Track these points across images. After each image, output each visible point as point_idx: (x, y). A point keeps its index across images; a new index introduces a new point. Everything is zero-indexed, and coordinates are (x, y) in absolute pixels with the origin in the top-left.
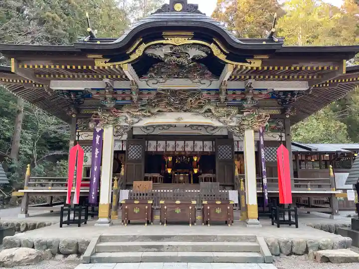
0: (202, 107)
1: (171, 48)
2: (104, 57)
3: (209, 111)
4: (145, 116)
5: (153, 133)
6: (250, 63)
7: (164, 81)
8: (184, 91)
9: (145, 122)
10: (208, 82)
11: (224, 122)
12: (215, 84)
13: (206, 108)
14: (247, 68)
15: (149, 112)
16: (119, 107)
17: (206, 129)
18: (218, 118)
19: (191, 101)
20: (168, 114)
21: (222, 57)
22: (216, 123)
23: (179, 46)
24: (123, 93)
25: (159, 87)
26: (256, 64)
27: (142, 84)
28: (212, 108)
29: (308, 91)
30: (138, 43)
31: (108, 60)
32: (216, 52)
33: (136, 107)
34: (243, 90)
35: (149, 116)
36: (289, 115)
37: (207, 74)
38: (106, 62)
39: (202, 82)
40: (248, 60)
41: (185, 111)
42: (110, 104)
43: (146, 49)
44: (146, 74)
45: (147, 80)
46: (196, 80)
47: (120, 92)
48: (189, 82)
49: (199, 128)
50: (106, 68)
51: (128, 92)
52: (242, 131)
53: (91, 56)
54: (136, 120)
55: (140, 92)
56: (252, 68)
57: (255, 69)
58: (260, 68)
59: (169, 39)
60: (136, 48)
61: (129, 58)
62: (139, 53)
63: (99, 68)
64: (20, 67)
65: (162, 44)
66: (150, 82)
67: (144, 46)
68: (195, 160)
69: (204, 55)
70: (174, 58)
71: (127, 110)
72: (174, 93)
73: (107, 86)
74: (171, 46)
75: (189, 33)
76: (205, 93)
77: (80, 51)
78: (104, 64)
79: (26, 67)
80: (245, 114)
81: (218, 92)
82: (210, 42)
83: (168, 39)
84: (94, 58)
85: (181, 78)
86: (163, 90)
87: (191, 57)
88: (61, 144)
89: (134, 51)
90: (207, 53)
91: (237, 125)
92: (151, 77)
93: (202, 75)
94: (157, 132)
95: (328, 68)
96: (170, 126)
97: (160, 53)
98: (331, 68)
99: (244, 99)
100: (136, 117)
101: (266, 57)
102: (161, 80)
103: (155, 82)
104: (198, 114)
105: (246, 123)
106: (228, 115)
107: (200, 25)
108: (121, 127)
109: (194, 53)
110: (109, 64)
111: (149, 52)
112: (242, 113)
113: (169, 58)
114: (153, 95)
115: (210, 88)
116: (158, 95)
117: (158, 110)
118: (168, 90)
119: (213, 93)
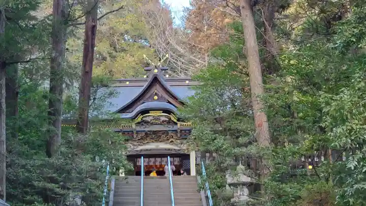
0: (169, 139)
1: (153, 117)
3: (172, 142)
4: (139, 145)
7: (149, 127)
8: (160, 131)
9: (140, 148)
11: (180, 147)
13: (170, 140)
15: (142, 143)
16: (126, 141)
18: (177, 145)
19: (163, 136)
20: (152, 144)
21: (175, 121)
22: (176, 148)
23: (157, 116)
25: (146, 129)
27: (138, 128)
28: (174, 140)
30: (139, 115)
32: (172, 118)
33: (135, 141)
35: (142, 145)
37: (171, 122)
39: (169, 126)
40: (186, 122)
41: (160, 142)
43: (142, 118)
45: (140, 126)
46: (166, 126)
48: (162, 126)
51: (130, 133)
52: (189, 151)
54: (135, 147)
55: (137, 132)
59: (152, 113)
60: (139, 117)
61: (135, 122)
62: (139, 120)
65: (149, 116)
66: (142, 127)
67: (142, 116)
69: (167, 119)
70: (154, 121)
71: (131, 142)
72: (155, 132)
75: (161, 111)
76: (170, 132)
81: (176, 131)
82: (170, 114)
85: (158, 124)
86: (148, 131)
89: (137, 119)
90: (169, 119)
91: (187, 148)
92: (142, 125)
94: (143, 153)
96: (150, 150)
97: (148, 119)
100: (136, 145)
102: (147, 126)
104: (167, 143)
105: (191, 147)
106: (181, 144)
109: (163, 119)
111: (144, 119)
113: (152, 121)
114: (144, 134)
115: (174, 129)
116: (146, 134)
117: (147, 141)
118: (151, 131)
119: (174, 132)
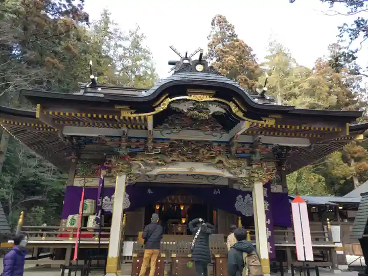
0: (214, 158)
1: (194, 104)
2: (131, 108)
3: (220, 162)
4: (158, 164)
5: (154, 181)
6: (265, 121)
7: (177, 132)
8: (197, 142)
9: (158, 170)
10: (219, 135)
11: (235, 174)
12: (226, 137)
13: (217, 160)
14: (262, 125)
15: (163, 161)
16: (132, 155)
17: (208, 178)
18: (229, 169)
19: (203, 152)
20: (181, 164)
21: (240, 114)
22: (227, 174)
23: (201, 102)
24: (138, 142)
25: (173, 137)
26: (270, 122)
27: (157, 134)
28: (223, 159)
29: (310, 147)
30: (164, 97)
31: (133, 111)
32: (234, 109)
34: (251, 143)
35: (162, 165)
36: (286, 168)
37: (218, 127)
38: (131, 113)
39: (214, 134)
40: (263, 119)
41: (197, 161)
42: (123, 152)
43: (170, 103)
44: (161, 125)
45: (161, 130)
46: (208, 133)
47: (134, 140)
48: (201, 133)
49: (201, 177)
50: (132, 118)
52: (252, 182)
53: (117, 107)
54: (149, 169)
55: (155, 141)
56: (267, 125)
57: (269, 126)
58: (274, 126)
59: (193, 96)
60: (162, 102)
61: (154, 110)
62: (163, 107)
63: (124, 117)
64: (45, 113)
65: (186, 100)
66: (165, 132)
67: (169, 100)
68: (182, 208)
69: (224, 111)
70: (196, 112)
71: (141, 158)
72: (187, 143)
73: (124, 134)
74: (194, 102)
75: (211, 92)
76: (215, 145)
77: (108, 101)
78: (130, 115)
79: (51, 113)
80: (254, 166)
81: (229, 144)
82: (229, 101)
83: (191, 96)
84: (120, 109)
85: (193, 130)
86: (176, 140)
87: (211, 113)
88: (38, 188)
89: (160, 104)
90: (225, 109)
91: (248, 176)
92: (166, 128)
93: (213, 128)
95: (333, 129)
97: (184, 108)
98: (336, 130)
99: (252, 153)
100: (150, 165)
101: (279, 116)
102: (175, 131)
103: (169, 132)
104: (210, 165)
105: (256, 175)
106: (238, 167)
107: (222, 85)
108: (134, 175)
109: (214, 109)
110: (134, 115)
111: (174, 106)
112: (251, 165)
113: (191, 112)
114: (166, 145)
115: (221, 140)
116: (171, 145)
117: (171, 159)
118: (181, 141)
119: (223, 145)
